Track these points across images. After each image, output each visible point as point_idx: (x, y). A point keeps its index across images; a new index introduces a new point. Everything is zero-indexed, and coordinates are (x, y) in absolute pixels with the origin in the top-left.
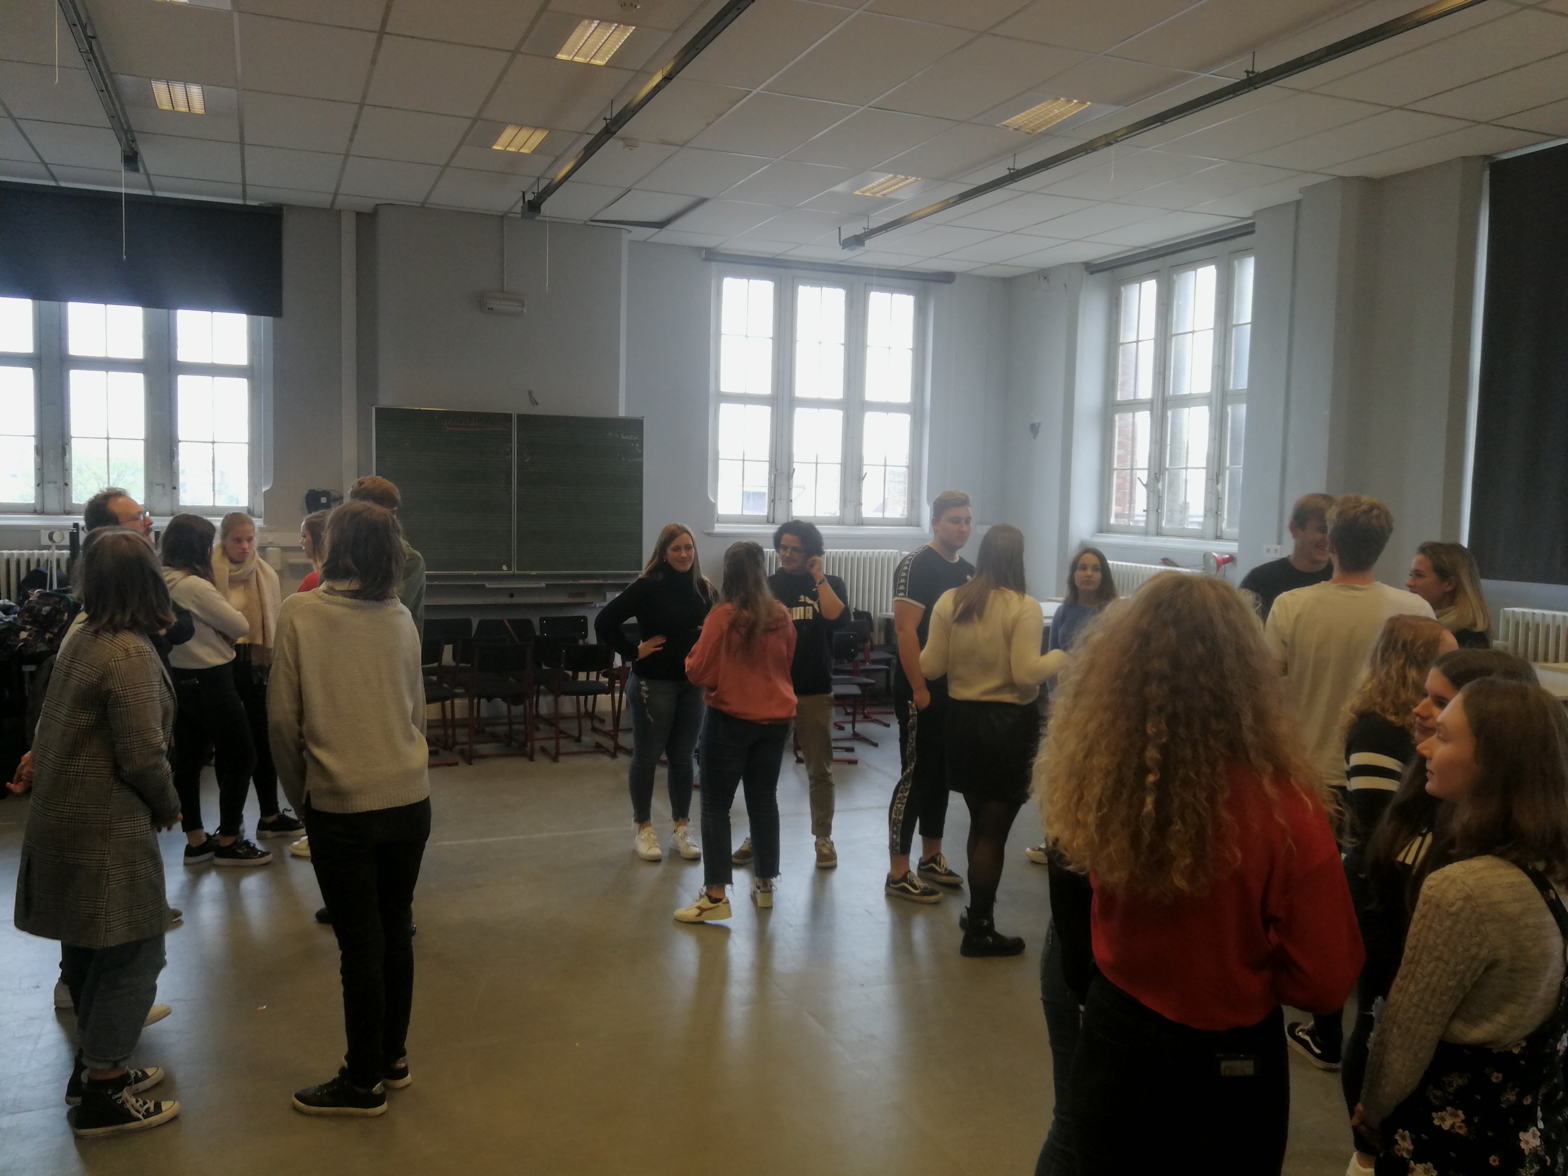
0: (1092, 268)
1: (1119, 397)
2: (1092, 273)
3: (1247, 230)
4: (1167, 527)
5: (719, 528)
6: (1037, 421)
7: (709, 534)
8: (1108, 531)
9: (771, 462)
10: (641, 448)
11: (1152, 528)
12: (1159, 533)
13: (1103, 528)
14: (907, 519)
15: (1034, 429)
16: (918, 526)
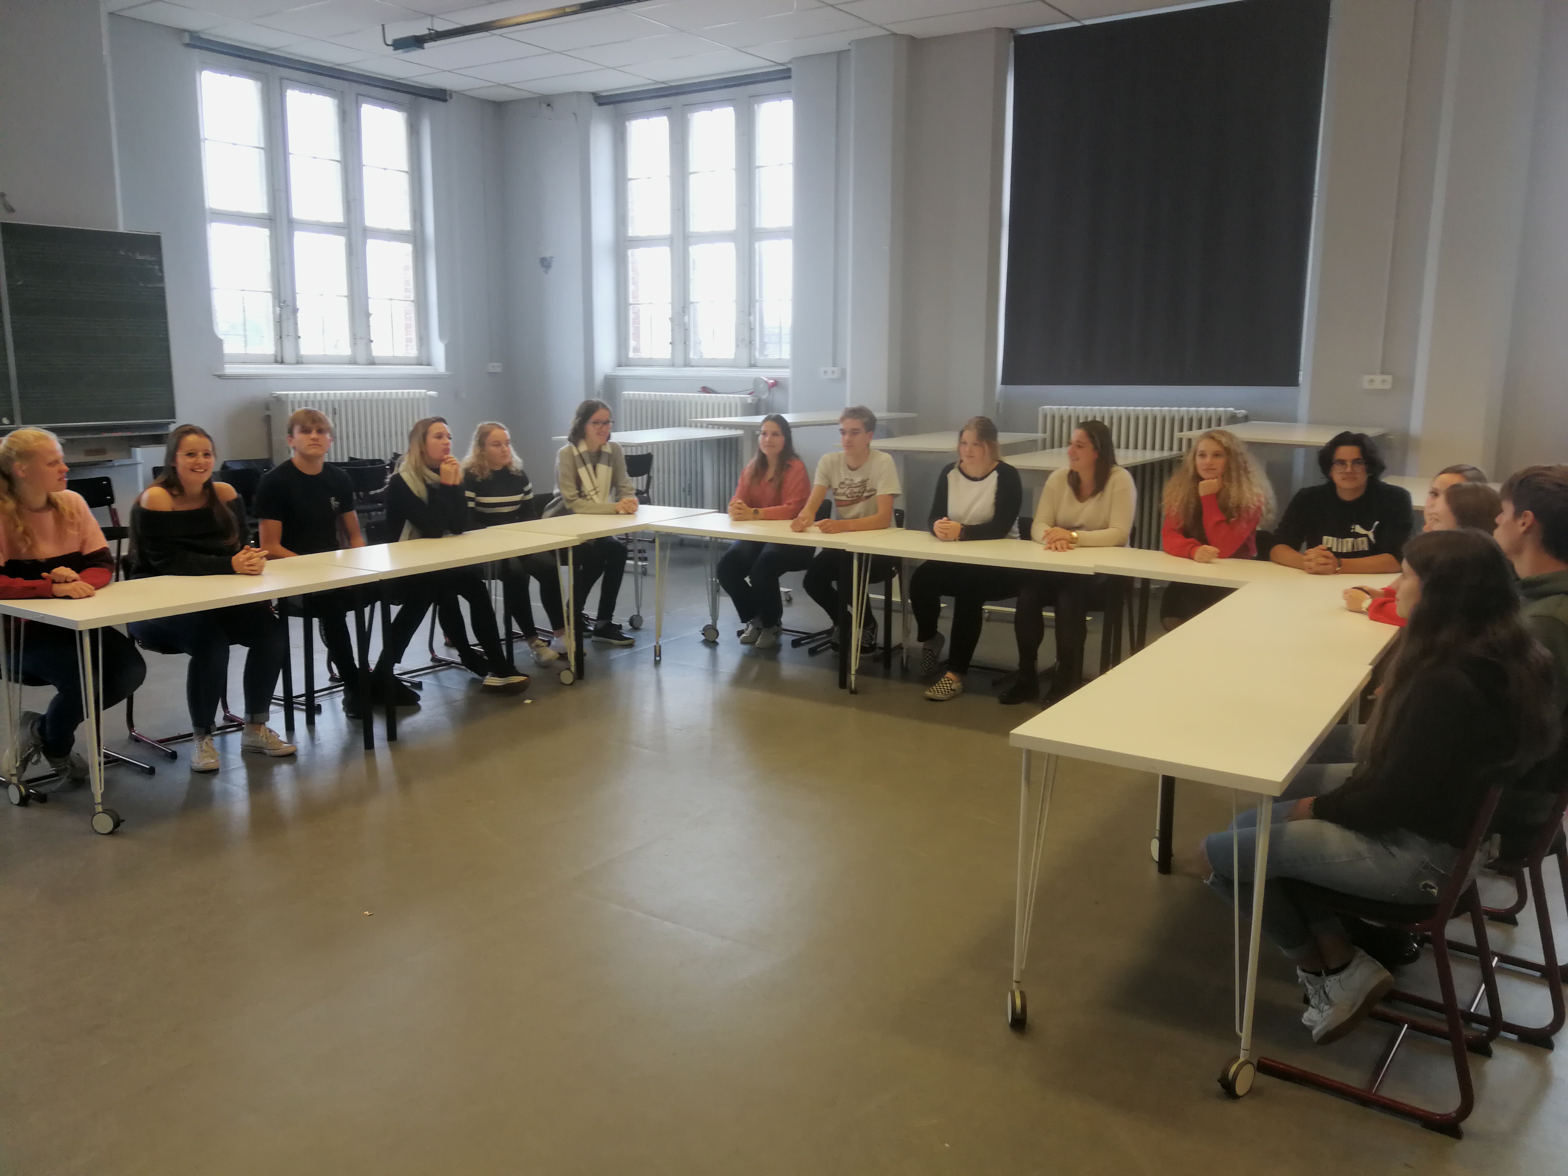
0: (601, 100)
1: (631, 233)
2: (600, 104)
3: (784, 74)
4: (696, 357)
5: (230, 369)
6: (547, 254)
7: (220, 377)
8: (627, 365)
9: (273, 293)
10: (161, 270)
11: (680, 360)
12: (687, 364)
13: (622, 361)
14: (418, 358)
15: (546, 263)
16: (429, 365)
